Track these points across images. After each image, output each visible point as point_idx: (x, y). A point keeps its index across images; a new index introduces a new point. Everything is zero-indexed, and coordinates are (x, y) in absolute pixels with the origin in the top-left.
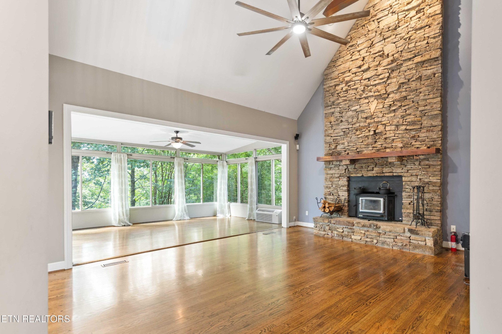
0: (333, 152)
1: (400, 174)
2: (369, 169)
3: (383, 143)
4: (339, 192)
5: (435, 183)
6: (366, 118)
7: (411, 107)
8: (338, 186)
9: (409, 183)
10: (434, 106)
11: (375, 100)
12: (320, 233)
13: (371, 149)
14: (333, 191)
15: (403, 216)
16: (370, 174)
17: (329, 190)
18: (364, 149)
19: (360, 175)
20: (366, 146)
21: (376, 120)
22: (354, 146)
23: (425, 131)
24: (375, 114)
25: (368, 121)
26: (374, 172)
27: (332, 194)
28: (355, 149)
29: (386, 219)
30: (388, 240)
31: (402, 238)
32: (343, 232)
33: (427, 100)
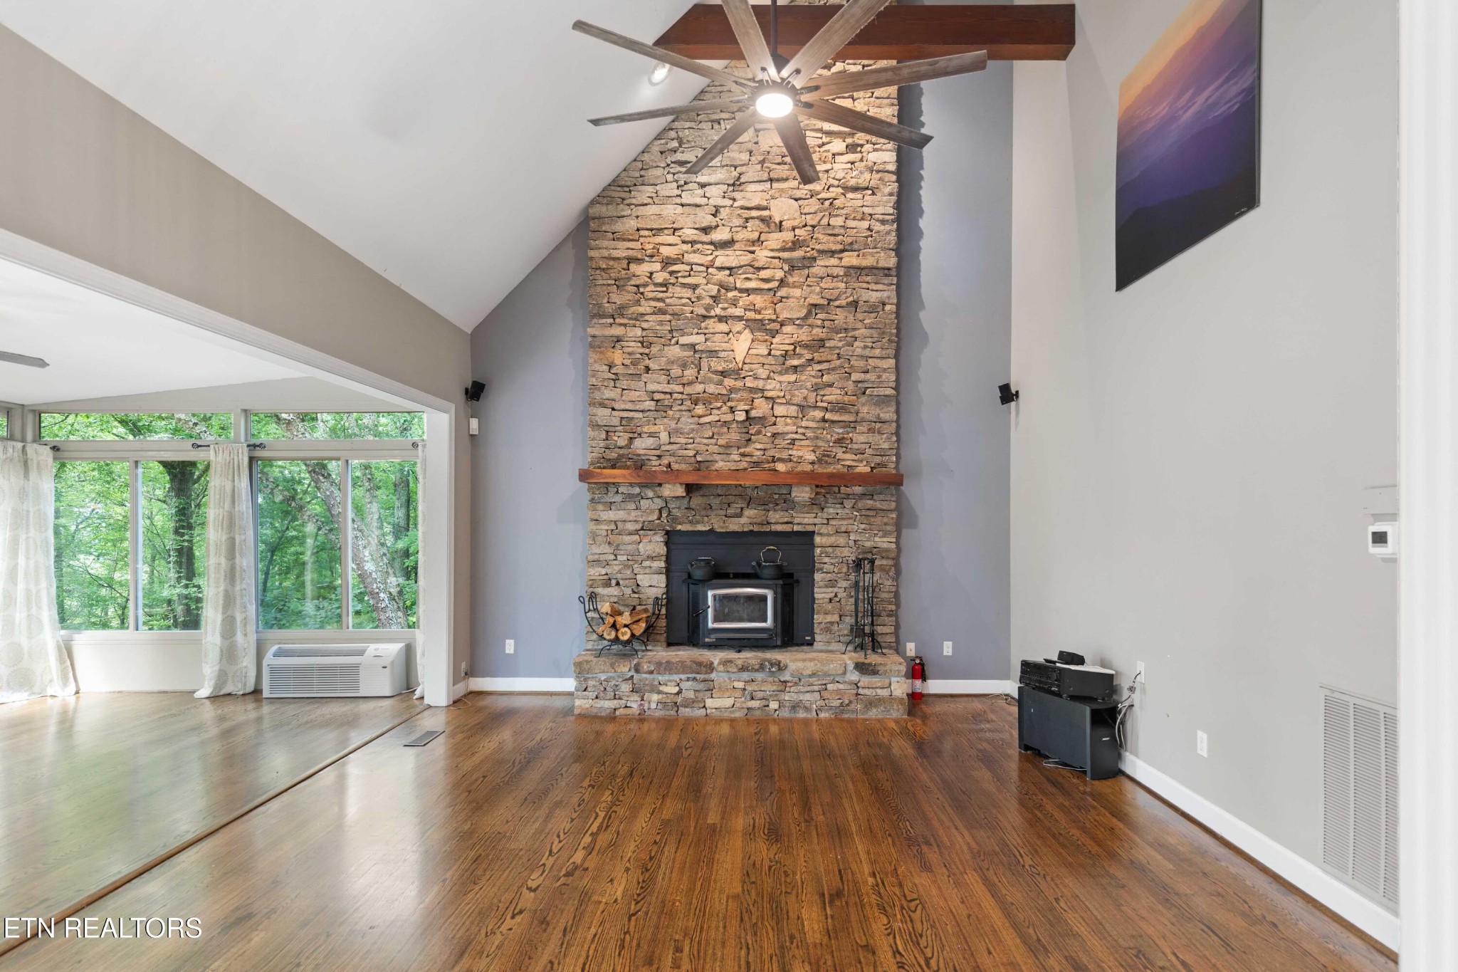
0: (619, 455)
1: (810, 528)
2: (730, 511)
3: (768, 446)
4: (639, 577)
5: (887, 550)
6: (723, 374)
7: (834, 369)
8: (636, 558)
9: (830, 550)
10: (885, 376)
11: (747, 331)
12: (599, 705)
13: (737, 458)
14: (619, 572)
15: (817, 630)
16: (734, 526)
17: (603, 572)
18: (717, 457)
19: (704, 529)
20: (722, 450)
21: (750, 383)
22: (689, 446)
23: (865, 429)
24: (746, 367)
25: (729, 382)
26: (743, 520)
27: (614, 582)
28: (691, 453)
29: (779, 643)
30: (807, 697)
31: (842, 686)
32: (679, 693)
33: (870, 360)
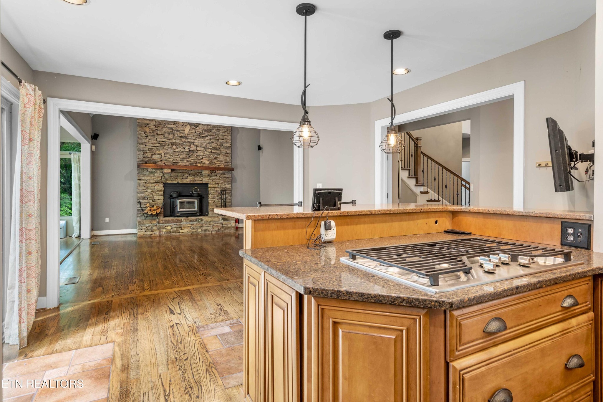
0: (148, 160)
1: (207, 182)
2: (184, 177)
3: (195, 159)
4: (154, 197)
5: (229, 188)
6: (182, 137)
7: (214, 138)
8: (154, 191)
9: (213, 188)
10: (228, 141)
11: (188, 125)
12: (146, 234)
13: (186, 162)
14: (148, 195)
15: (209, 211)
16: (185, 181)
17: (143, 195)
18: (180, 161)
19: (176, 182)
20: (181, 159)
21: (189, 140)
22: (171, 158)
23: (223, 155)
24: (188, 136)
25: (183, 140)
26: (188, 180)
27: (146, 198)
28: (172, 160)
29: (199, 215)
30: (209, 228)
31: (218, 224)
32: (172, 229)
33: (224, 136)
